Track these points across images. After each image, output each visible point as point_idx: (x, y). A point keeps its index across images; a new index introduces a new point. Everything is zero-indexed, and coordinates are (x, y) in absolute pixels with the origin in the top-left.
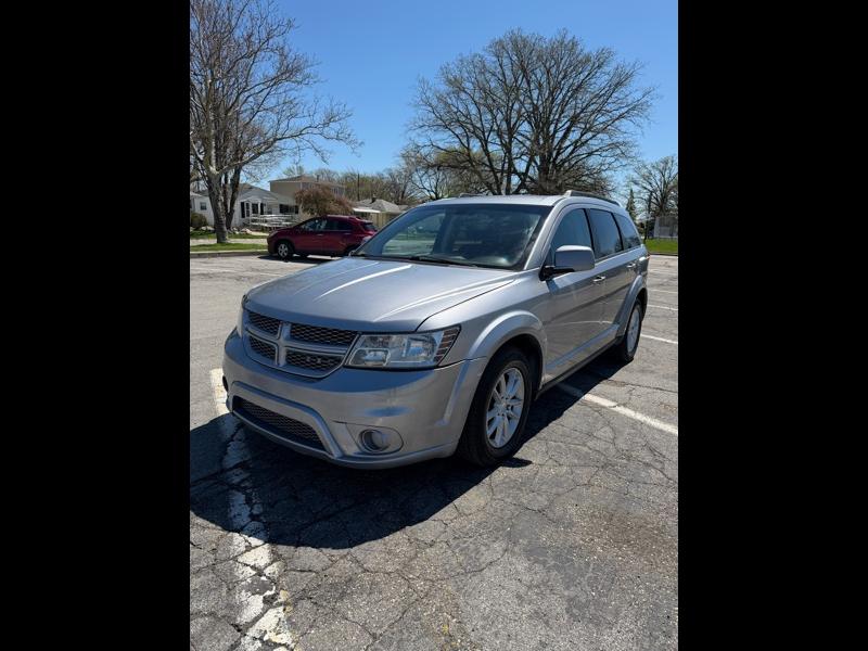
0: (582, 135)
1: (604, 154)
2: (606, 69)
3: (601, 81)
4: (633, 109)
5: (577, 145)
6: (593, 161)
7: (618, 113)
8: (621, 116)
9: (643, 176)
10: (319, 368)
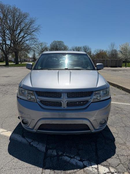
0: (24, 35)
1: (30, 40)
2: (28, 18)
3: (27, 21)
4: (36, 30)
5: (23, 37)
6: (27, 42)
7: (32, 30)
8: (33, 31)
9: (37, 47)
10: (82, 105)
